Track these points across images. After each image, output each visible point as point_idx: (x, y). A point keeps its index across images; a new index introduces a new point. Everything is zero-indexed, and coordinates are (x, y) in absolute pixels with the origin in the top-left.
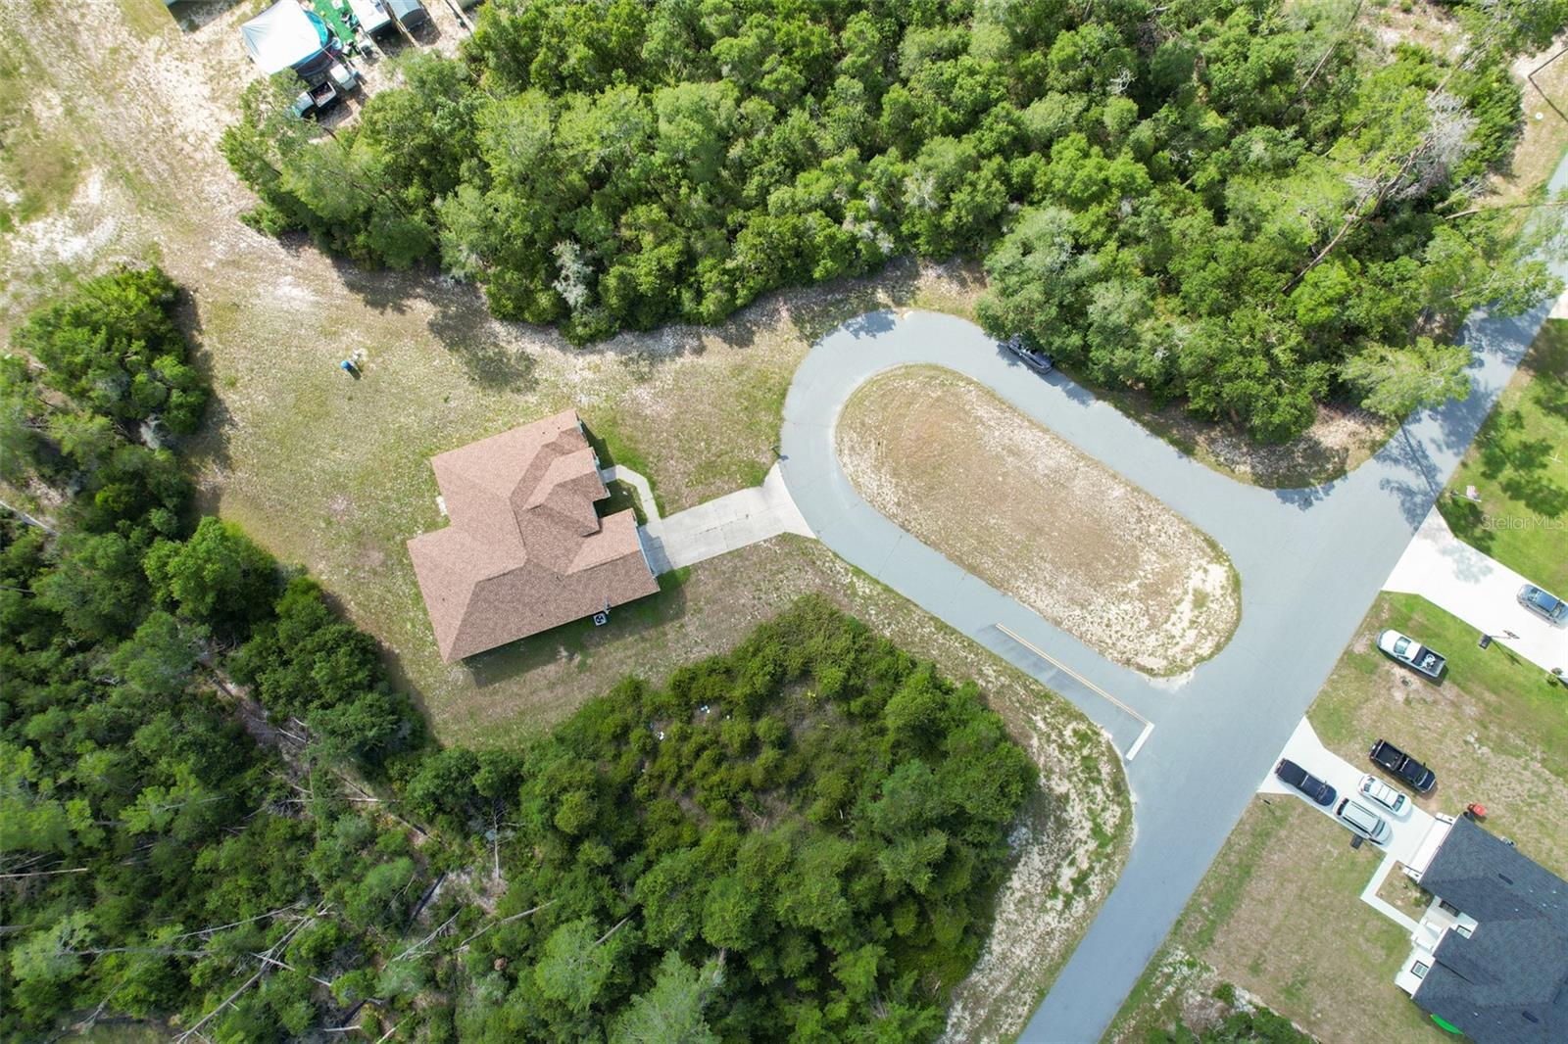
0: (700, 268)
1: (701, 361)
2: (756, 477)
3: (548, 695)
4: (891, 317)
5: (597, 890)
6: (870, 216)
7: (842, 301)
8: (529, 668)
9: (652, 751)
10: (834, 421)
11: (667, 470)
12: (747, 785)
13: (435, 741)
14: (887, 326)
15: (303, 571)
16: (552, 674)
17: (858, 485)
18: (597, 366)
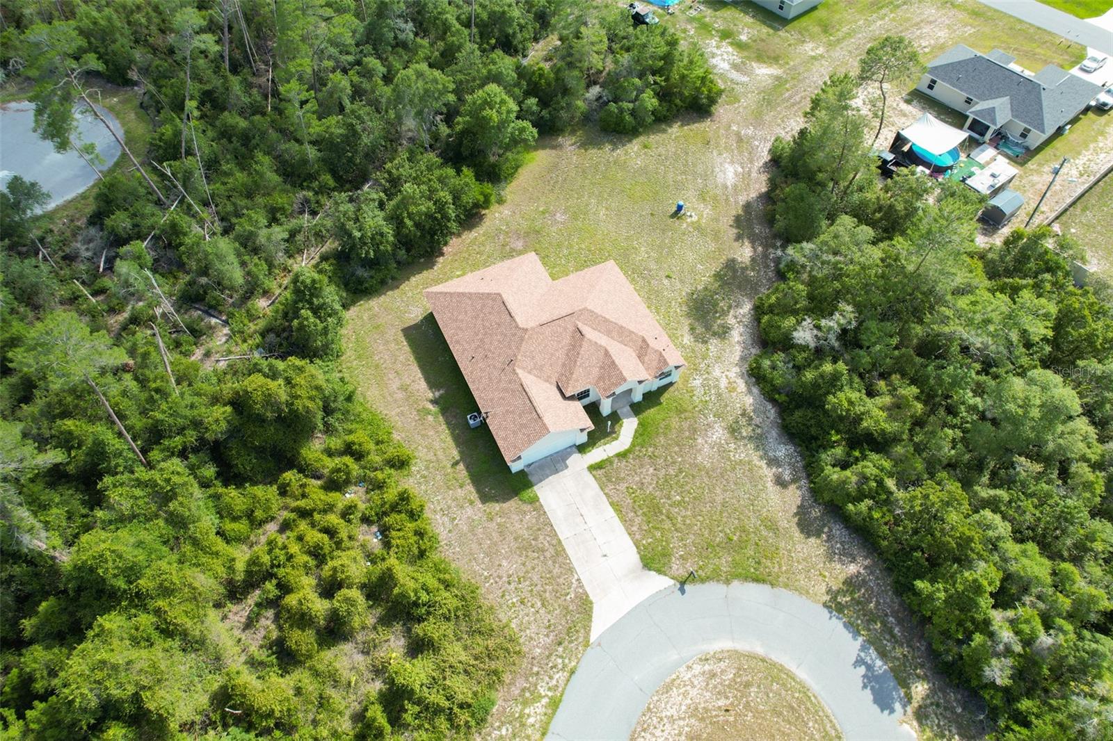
1: (770, 485)
2: (652, 560)
4: (897, 706)
6: (1027, 641)
8: (422, 367)
16: (417, 387)
18: (734, 389)
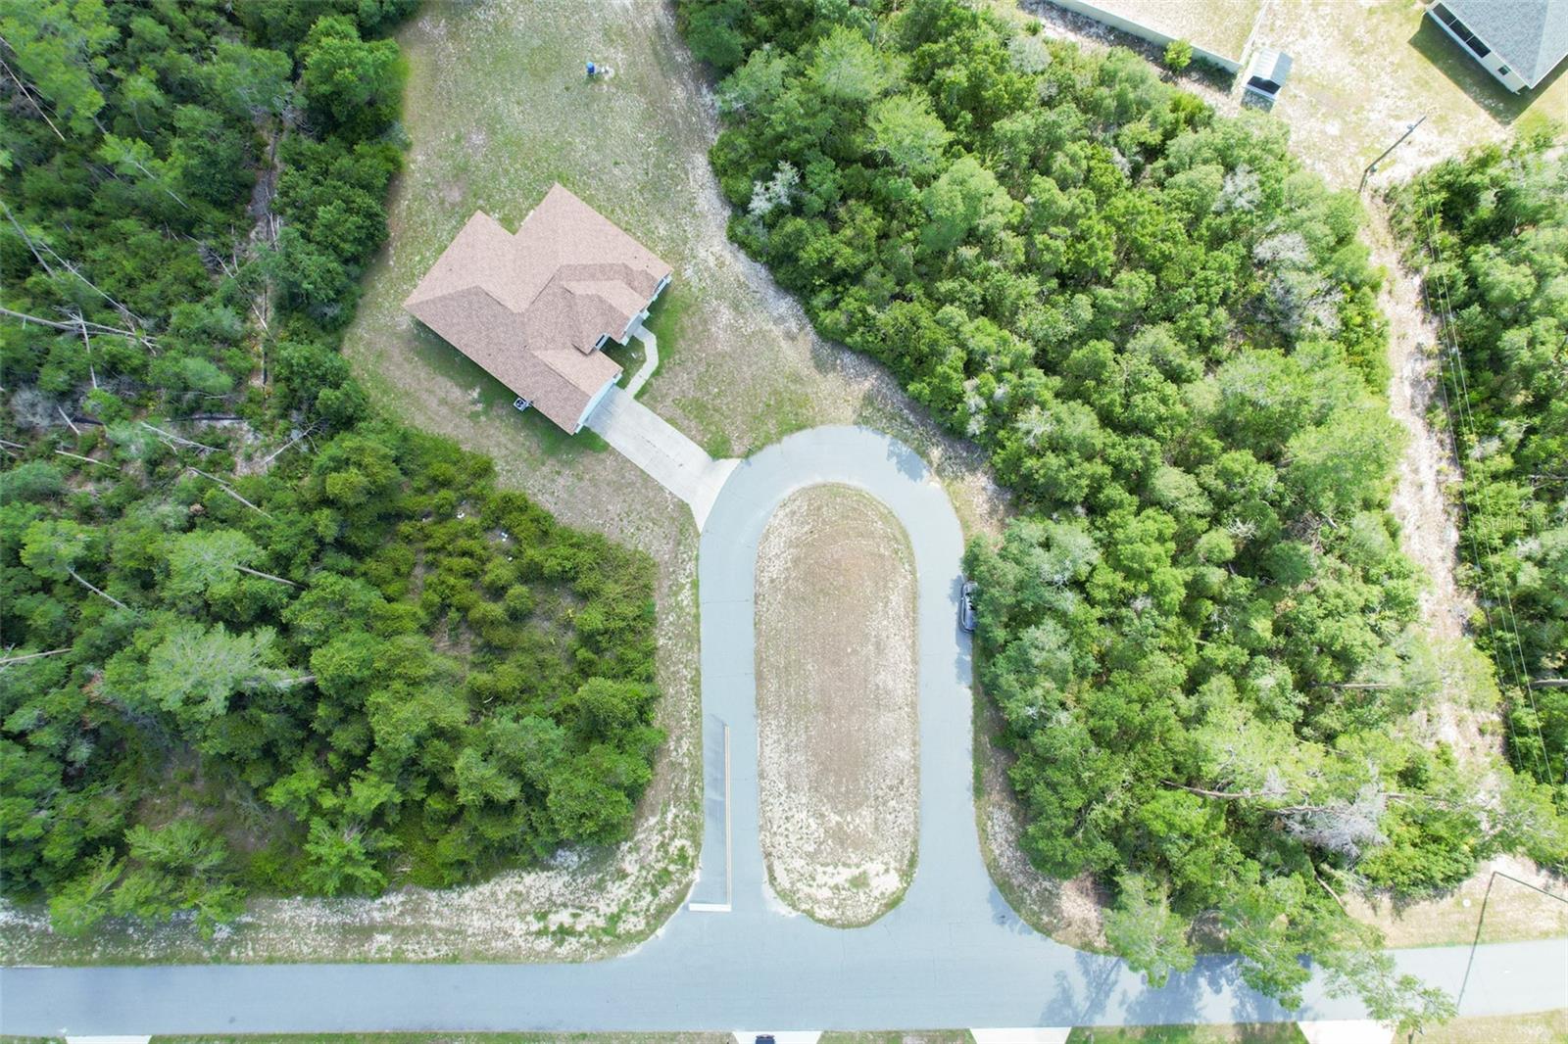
0: (853, 290)
1: (783, 343)
2: (718, 450)
3: (433, 403)
4: (925, 473)
5: (300, 545)
6: (989, 398)
7: (909, 423)
8: (447, 375)
9: (444, 516)
10: (807, 483)
11: (676, 376)
12: (464, 610)
13: (341, 340)
14: (914, 475)
15: (407, 146)
16: (453, 396)
17: (766, 537)
18: (723, 263)
